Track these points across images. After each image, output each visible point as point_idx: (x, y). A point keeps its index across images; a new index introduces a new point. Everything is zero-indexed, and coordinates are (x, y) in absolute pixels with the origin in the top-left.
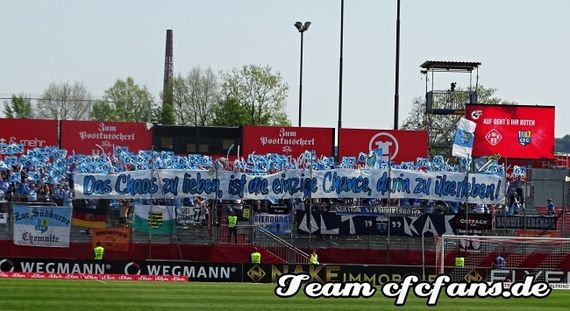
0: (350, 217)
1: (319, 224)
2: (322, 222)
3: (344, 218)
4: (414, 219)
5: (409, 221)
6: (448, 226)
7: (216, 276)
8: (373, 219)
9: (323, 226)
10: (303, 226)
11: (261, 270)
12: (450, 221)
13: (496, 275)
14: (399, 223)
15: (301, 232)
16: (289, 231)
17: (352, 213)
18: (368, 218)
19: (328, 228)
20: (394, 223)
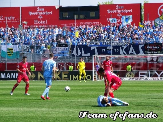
0: (95, 47)
1: (81, 52)
2: (83, 50)
3: (92, 48)
4: (125, 47)
5: (122, 48)
6: (141, 50)
7: (14, 77)
8: (106, 48)
9: (83, 52)
10: (74, 52)
11: (33, 74)
12: (142, 48)
13: (141, 74)
14: (118, 49)
15: (73, 55)
16: (68, 55)
17: (96, 45)
18: (104, 48)
19: (85, 53)
20: (115, 50)
